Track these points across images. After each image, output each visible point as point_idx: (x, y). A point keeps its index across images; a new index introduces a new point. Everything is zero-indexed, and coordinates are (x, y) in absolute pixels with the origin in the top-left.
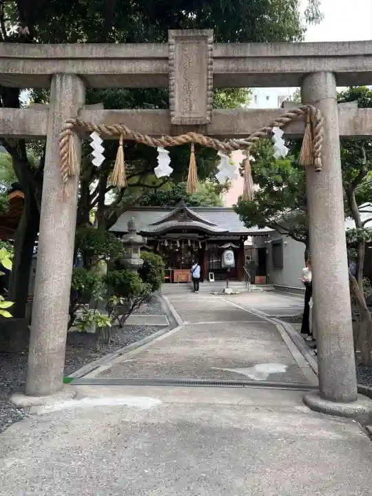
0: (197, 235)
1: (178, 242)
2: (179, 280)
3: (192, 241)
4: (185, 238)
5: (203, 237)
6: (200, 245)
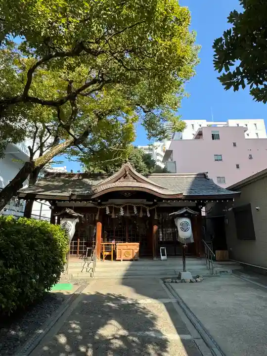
0: (145, 201)
1: (122, 209)
2: (123, 257)
3: (138, 209)
4: (130, 204)
5: (152, 203)
6: (148, 213)
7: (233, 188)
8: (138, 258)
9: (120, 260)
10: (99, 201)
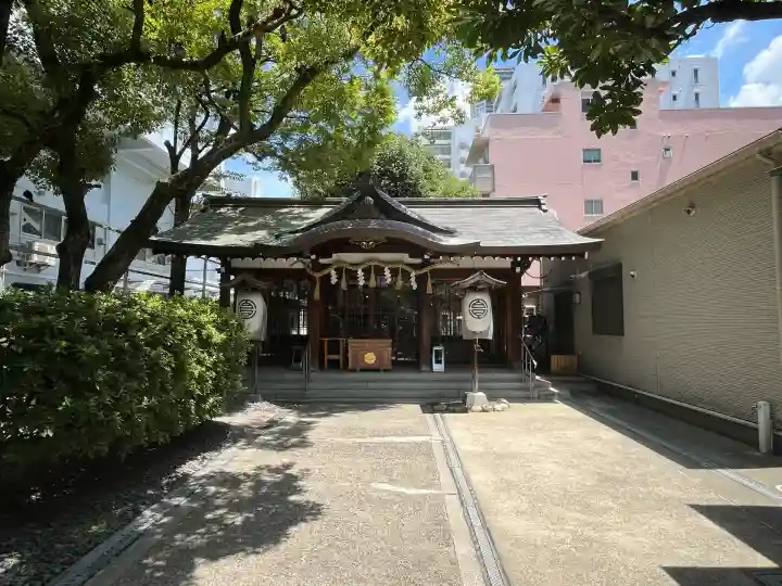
0: (406, 257)
1: (360, 273)
2: (361, 365)
3: (394, 272)
4: (376, 263)
5: (418, 261)
6: (413, 279)
7: (590, 232)
8: (390, 367)
9: (354, 370)
10: (313, 257)
